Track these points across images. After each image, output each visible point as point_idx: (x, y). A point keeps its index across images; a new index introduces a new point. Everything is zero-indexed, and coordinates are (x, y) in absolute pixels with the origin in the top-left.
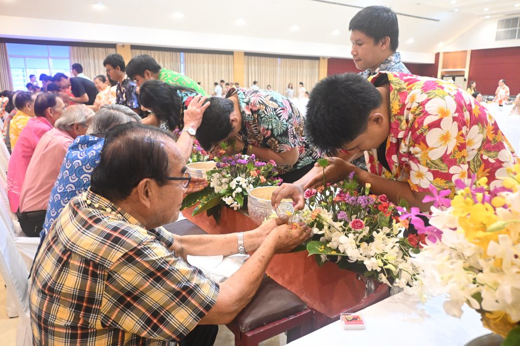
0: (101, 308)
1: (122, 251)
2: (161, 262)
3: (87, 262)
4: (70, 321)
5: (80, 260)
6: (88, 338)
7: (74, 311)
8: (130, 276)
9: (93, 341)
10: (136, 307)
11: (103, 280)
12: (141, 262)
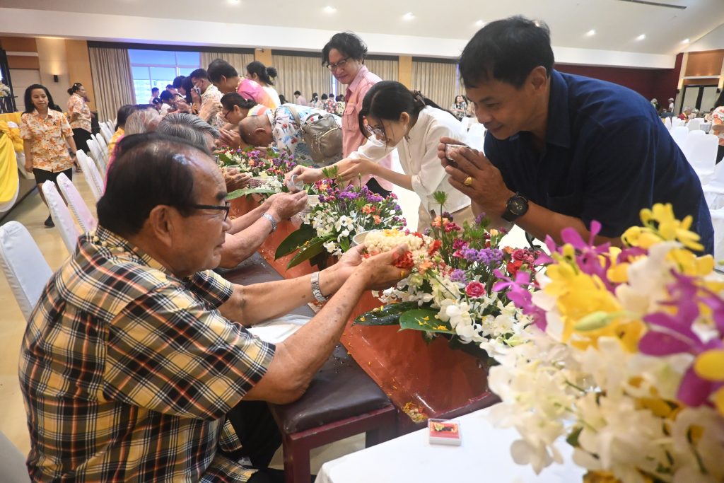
0: (104, 375)
1: (127, 300)
2: (184, 315)
3: (83, 314)
4: (64, 391)
5: (75, 313)
6: (86, 414)
7: (69, 379)
8: (140, 334)
9: (93, 419)
10: (154, 375)
11: (104, 340)
12: (153, 315)
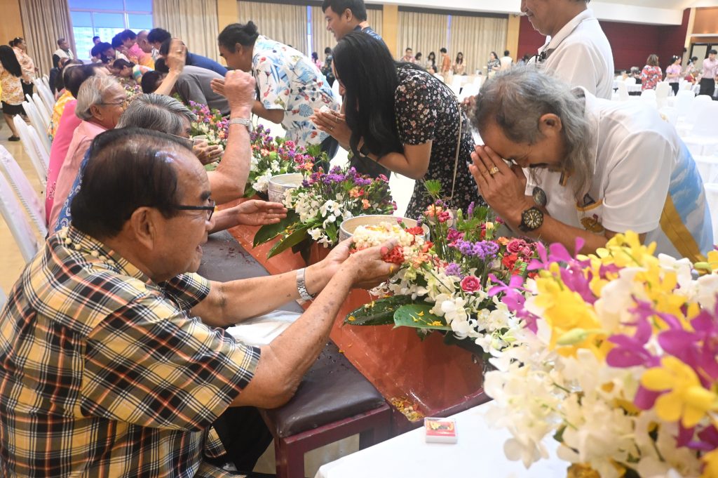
0: (81, 390)
1: (105, 312)
2: (166, 325)
3: (57, 327)
4: (37, 407)
5: (48, 325)
6: (62, 431)
7: (42, 395)
8: (119, 346)
9: (68, 436)
10: (135, 387)
11: (81, 353)
12: (133, 327)
